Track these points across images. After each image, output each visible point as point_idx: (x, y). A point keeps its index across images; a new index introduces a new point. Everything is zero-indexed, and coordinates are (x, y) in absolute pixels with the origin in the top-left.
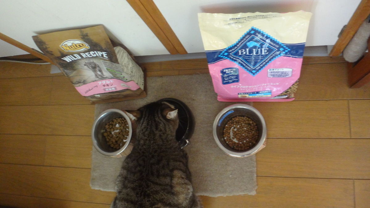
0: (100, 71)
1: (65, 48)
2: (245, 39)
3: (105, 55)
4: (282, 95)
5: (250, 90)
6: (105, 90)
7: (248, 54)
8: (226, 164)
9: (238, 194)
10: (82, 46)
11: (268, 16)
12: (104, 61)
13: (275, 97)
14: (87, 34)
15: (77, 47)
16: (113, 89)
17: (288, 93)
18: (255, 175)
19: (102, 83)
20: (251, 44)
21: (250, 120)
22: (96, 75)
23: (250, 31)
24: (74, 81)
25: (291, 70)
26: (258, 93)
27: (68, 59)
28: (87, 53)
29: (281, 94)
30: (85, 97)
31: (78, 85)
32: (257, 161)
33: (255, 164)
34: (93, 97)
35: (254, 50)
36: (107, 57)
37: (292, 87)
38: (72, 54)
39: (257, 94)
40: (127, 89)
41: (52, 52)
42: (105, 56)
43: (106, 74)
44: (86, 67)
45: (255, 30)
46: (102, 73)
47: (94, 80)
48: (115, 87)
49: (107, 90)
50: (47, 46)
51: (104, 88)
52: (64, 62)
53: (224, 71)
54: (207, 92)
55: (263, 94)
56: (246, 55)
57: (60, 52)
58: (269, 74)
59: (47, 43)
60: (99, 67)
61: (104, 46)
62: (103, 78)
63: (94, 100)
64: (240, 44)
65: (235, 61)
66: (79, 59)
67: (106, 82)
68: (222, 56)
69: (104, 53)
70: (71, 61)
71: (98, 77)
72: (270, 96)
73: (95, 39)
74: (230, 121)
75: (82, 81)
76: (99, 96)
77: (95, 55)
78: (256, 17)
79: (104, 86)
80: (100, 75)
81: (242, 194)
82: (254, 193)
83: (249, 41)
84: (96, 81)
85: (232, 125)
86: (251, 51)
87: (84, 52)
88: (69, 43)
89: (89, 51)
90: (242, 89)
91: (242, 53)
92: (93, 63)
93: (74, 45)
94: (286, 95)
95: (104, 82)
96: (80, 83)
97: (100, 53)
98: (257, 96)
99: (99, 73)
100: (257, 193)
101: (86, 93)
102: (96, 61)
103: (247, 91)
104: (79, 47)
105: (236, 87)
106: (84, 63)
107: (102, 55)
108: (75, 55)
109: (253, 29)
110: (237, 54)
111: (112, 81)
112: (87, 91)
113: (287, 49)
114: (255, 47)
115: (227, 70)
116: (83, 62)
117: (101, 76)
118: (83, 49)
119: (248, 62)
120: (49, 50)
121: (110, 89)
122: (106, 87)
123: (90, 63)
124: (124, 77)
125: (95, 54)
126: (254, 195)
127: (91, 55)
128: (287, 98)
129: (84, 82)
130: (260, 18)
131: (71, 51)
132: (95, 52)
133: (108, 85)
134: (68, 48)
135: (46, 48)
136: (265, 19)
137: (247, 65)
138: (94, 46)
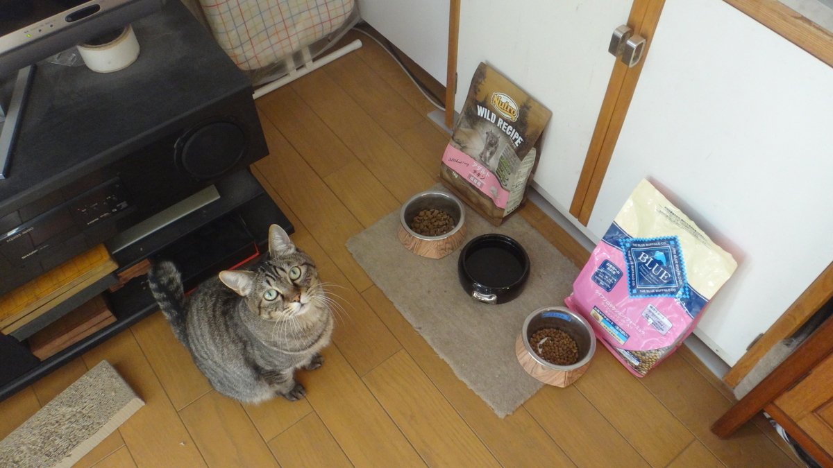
0: (492, 154)
1: (496, 99)
2: (659, 244)
3: (518, 141)
4: (636, 354)
5: (610, 313)
6: (470, 176)
7: (647, 265)
8: (505, 362)
9: (485, 400)
10: (512, 112)
11: (700, 237)
12: (509, 146)
13: (626, 351)
14: (531, 107)
15: (507, 108)
16: (478, 185)
17: (644, 357)
18: (522, 402)
19: (476, 167)
20: (659, 255)
21: (576, 348)
22: (482, 154)
23: (671, 239)
24: (457, 137)
25: (669, 325)
26: (614, 325)
27: (481, 111)
28: (505, 123)
29: (636, 352)
30: (443, 163)
31: (454, 144)
32: (538, 392)
33: (535, 392)
34: (450, 171)
35: (657, 265)
36: (517, 145)
37: (654, 352)
38: (492, 110)
39: (612, 328)
40: (491, 198)
41: (479, 91)
42: (516, 143)
43: (493, 163)
44: (485, 135)
45: (676, 242)
46: (490, 158)
47: (475, 156)
48: (482, 185)
49: (472, 178)
50: (483, 83)
51: (473, 174)
52: (475, 112)
53: (608, 264)
54: (562, 284)
55: (617, 332)
56: (644, 264)
57: (486, 98)
58: (646, 311)
59: (486, 79)
60: (496, 148)
61: (529, 132)
62: (484, 163)
63: (447, 176)
64: (651, 244)
65: (629, 261)
66: (490, 121)
67: (481, 170)
68: (621, 244)
69: (520, 138)
70: (482, 116)
71: (481, 157)
72: (622, 342)
73: (531, 117)
74: (555, 330)
75: (462, 145)
76: (456, 176)
77: (509, 133)
78: (688, 227)
79: (475, 171)
80: (485, 157)
81: (489, 403)
82: (501, 415)
83: (661, 250)
84: (474, 159)
85: (553, 335)
86: (652, 265)
87: (505, 120)
88: (504, 99)
89: (510, 123)
90: (603, 304)
91: (642, 259)
92: (497, 139)
93: (506, 105)
94: (639, 360)
95: (480, 168)
96: (459, 144)
97: (516, 135)
98: (610, 329)
99: (488, 154)
100: (504, 419)
101: (450, 160)
102: (501, 139)
103: (607, 312)
104: (508, 110)
105: (601, 296)
106: (489, 131)
107: (516, 140)
108: (493, 114)
109: (674, 239)
110: (638, 254)
111: (488, 174)
112: (453, 160)
113: (686, 295)
114: (660, 263)
115: (611, 266)
116: (490, 128)
117: (485, 160)
118: (507, 116)
119: (639, 274)
120: (480, 87)
121: (475, 181)
122: (475, 175)
123: (493, 136)
124: (507, 180)
125: (511, 132)
126: (500, 417)
127: (506, 129)
128: (636, 367)
129: (463, 149)
130: (690, 233)
131: (497, 107)
132: (514, 130)
133: (479, 175)
134: (497, 102)
135: (480, 83)
136: (694, 238)
137: (635, 277)
138: (520, 125)
